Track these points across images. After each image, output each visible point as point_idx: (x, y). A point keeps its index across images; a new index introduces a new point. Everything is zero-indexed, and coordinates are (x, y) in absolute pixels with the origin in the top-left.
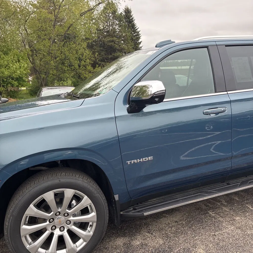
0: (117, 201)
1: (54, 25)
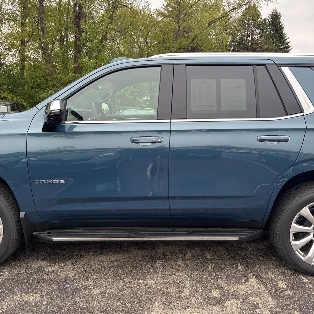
0: (22, 218)
1: (176, 37)
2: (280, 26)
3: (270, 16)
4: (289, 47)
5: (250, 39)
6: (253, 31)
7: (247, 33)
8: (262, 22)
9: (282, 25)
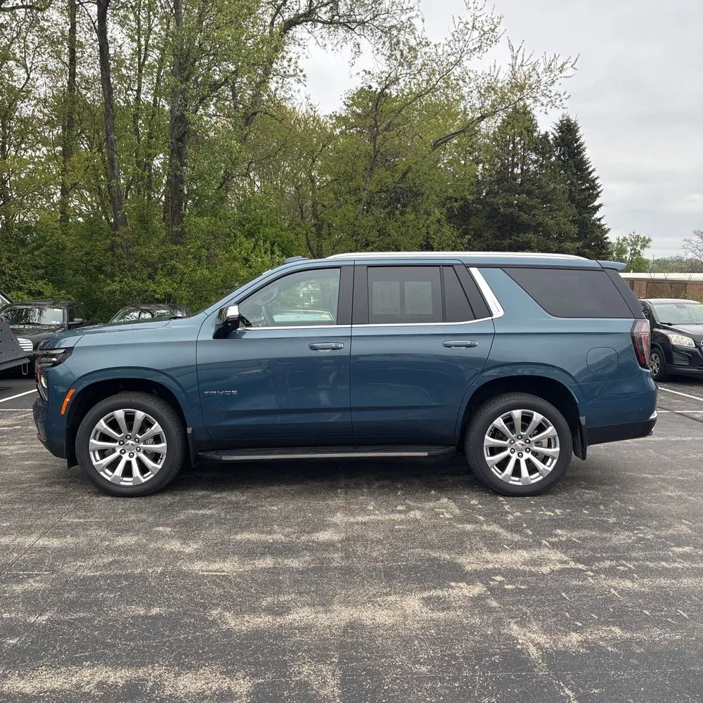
0: (189, 434)
1: (371, 169)
2: (577, 146)
3: (557, 128)
4: (598, 187)
5: (519, 171)
6: (524, 157)
7: (513, 160)
8: (541, 140)
9: (582, 145)
